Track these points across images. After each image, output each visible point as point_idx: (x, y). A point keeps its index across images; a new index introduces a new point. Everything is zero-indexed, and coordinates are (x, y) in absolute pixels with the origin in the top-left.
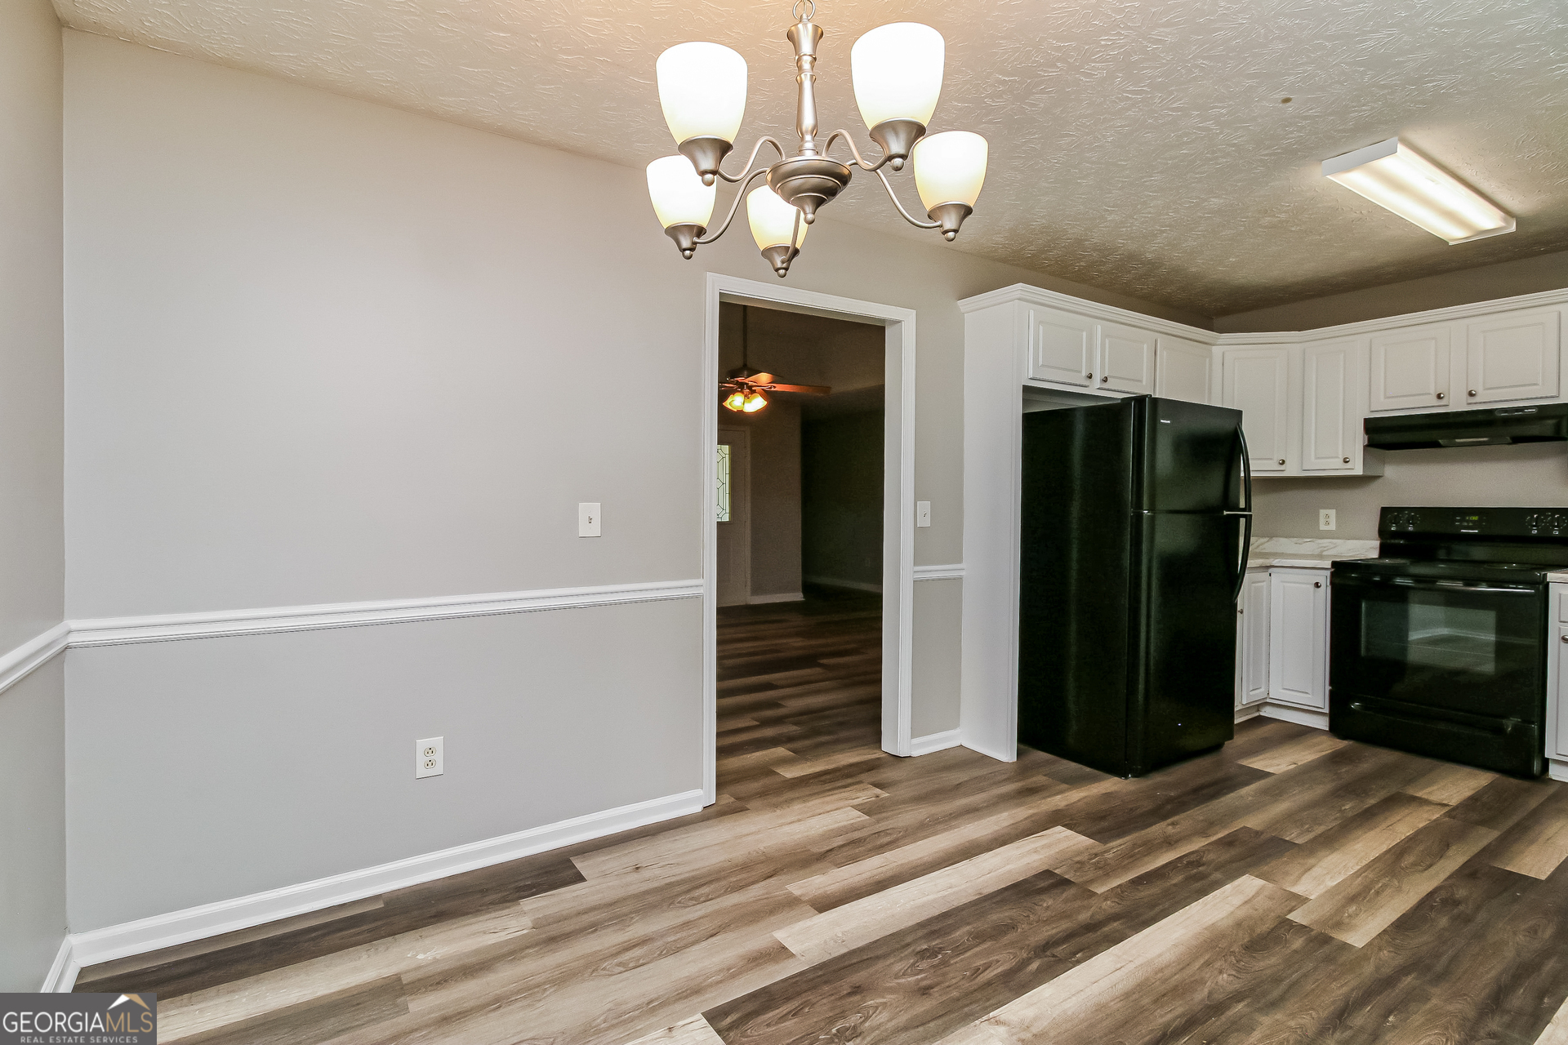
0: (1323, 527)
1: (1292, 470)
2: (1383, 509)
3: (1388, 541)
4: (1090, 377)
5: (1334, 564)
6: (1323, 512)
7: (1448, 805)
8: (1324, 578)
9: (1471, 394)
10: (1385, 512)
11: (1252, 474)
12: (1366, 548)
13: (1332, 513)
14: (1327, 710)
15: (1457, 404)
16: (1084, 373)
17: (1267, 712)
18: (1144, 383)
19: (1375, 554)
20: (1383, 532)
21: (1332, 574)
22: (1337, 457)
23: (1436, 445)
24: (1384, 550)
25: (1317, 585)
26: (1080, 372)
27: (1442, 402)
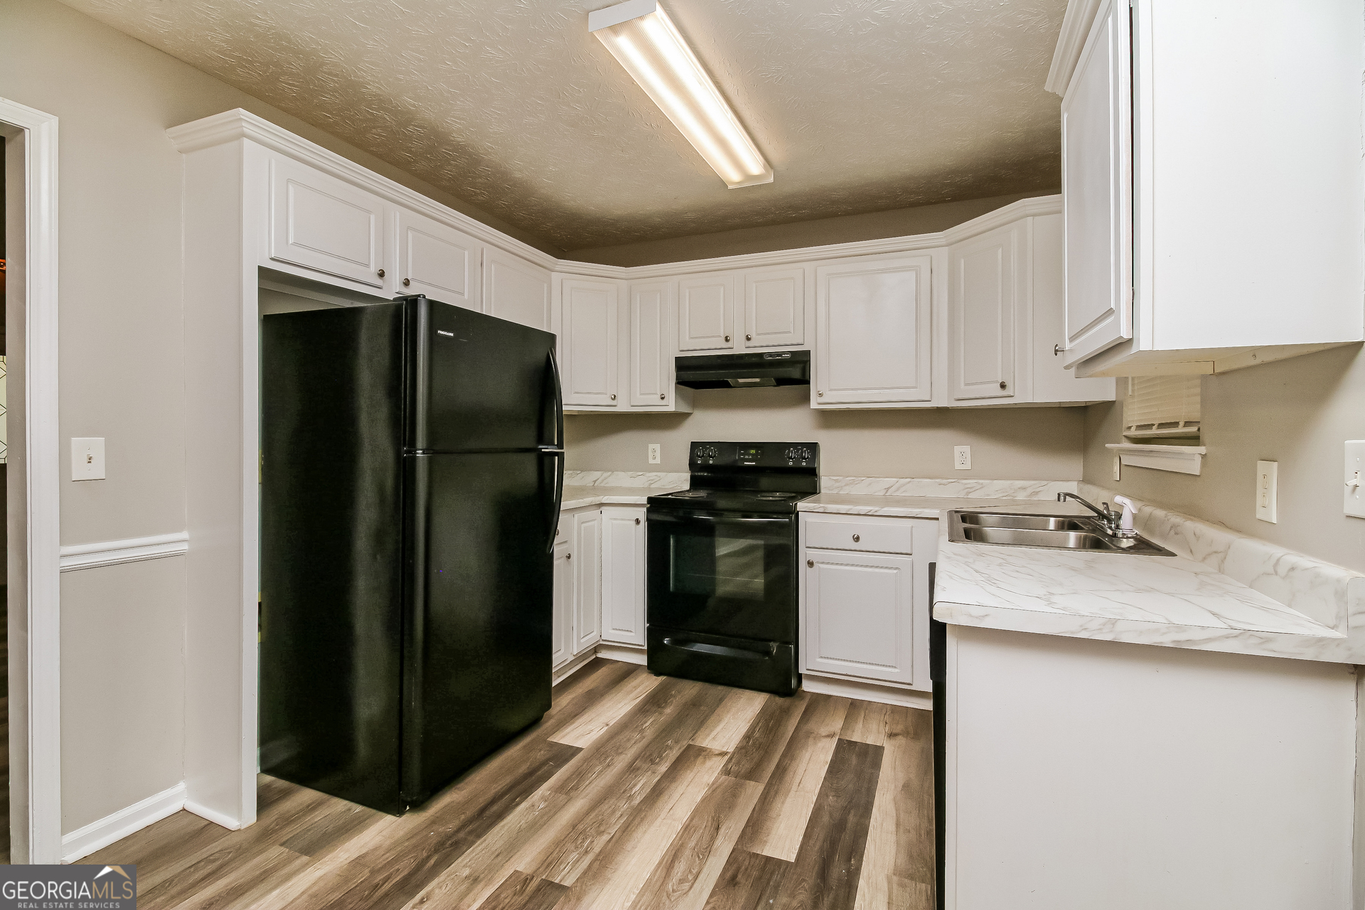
0: (651, 461)
1: (622, 407)
2: (693, 443)
3: (696, 474)
4: (382, 274)
5: (650, 500)
6: (651, 446)
7: (726, 753)
8: (641, 514)
9: (748, 339)
10: (694, 445)
11: (564, 408)
12: (677, 481)
13: (657, 447)
14: (646, 648)
15: (739, 348)
16: (374, 269)
17: (603, 655)
18: (466, 297)
19: (687, 486)
20: (692, 465)
21: (649, 511)
22: (656, 394)
23: (725, 385)
24: (696, 483)
25: (638, 521)
26: (367, 266)
27: (729, 345)
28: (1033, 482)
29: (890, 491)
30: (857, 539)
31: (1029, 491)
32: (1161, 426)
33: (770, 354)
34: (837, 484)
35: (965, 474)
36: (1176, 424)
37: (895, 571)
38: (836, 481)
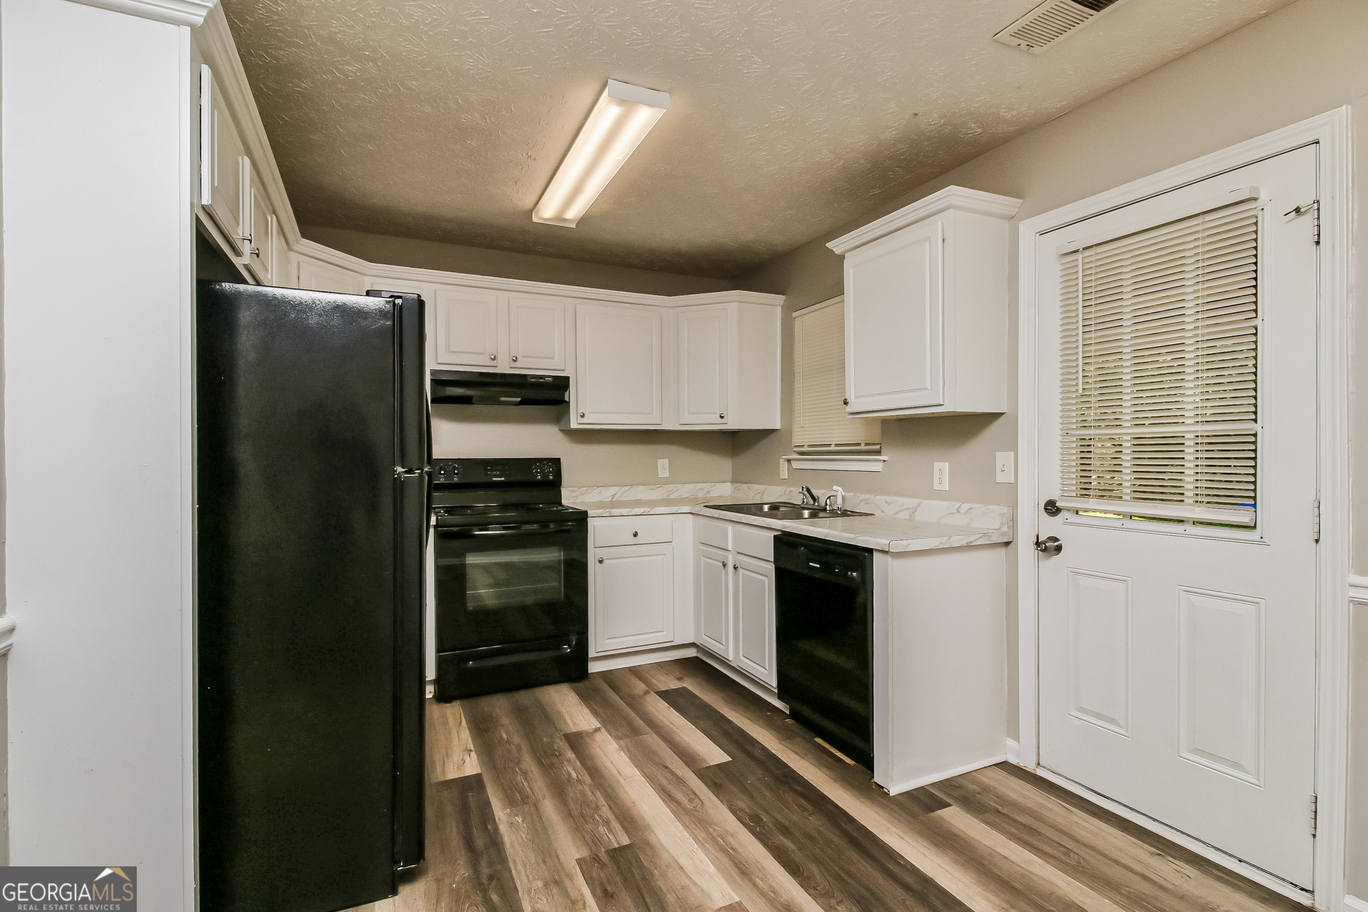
9: (515, 359)
15: (503, 367)
16: (241, 231)
18: (269, 275)
27: (494, 363)
28: (705, 485)
29: (616, 497)
30: (635, 535)
31: (705, 490)
32: (837, 445)
33: (533, 376)
34: (574, 494)
35: (665, 482)
36: (859, 444)
37: (662, 557)
38: (573, 491)
